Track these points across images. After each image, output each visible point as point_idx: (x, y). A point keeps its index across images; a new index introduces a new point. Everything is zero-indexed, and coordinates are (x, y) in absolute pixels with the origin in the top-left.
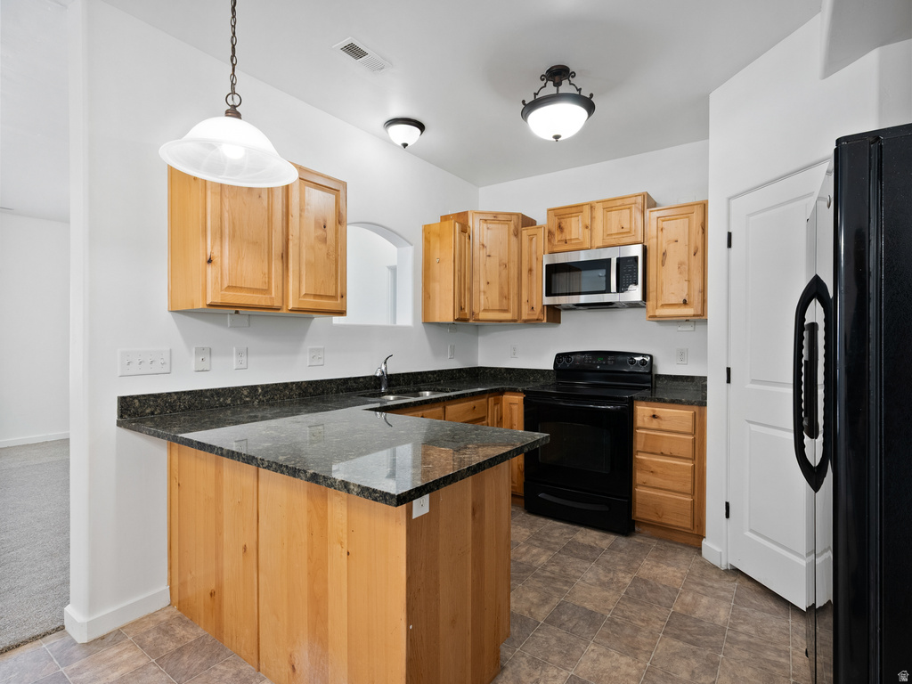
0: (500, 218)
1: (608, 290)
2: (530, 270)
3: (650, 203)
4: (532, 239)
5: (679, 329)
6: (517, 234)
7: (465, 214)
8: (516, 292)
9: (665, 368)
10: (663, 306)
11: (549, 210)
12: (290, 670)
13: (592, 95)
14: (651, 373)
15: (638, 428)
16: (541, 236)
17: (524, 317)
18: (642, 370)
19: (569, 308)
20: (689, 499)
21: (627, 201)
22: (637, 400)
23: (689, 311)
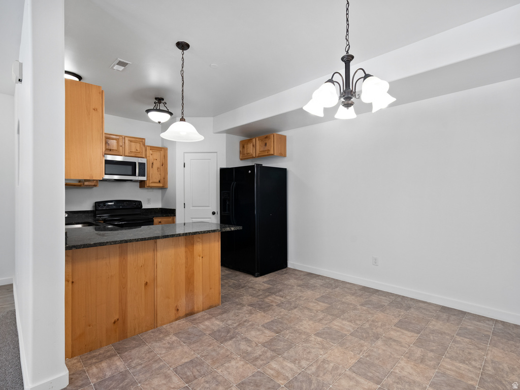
1: (133, 175)
5: (148, 191)
10: (152, 182)
12: (176, 312)
21: (138, 140)
23: (161, 185)
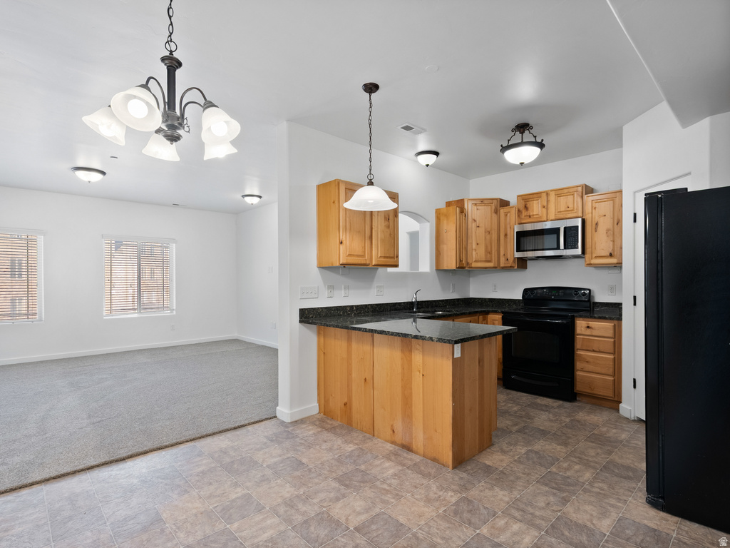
0: (486, 202)
1: (558, 248)
2: (506, 235)
3: (588, 190)
4: (506, 215)
5: (610, 272)
6: (496, 212)
7: (463, 200)
8: (496, 248)
9: (600, 297)
10: (596, 257)
11: (518, 196)
12: (392, 432)
13: (542, 140)
14: (589, 301)
15: (578, 335)
16: (513, 214)
17: (502, 265)
18: (583, 298)
19: (532, 259)
20: (612, 379)
21: (571, 190)
22: (577, 317)
23: (613, 261)
